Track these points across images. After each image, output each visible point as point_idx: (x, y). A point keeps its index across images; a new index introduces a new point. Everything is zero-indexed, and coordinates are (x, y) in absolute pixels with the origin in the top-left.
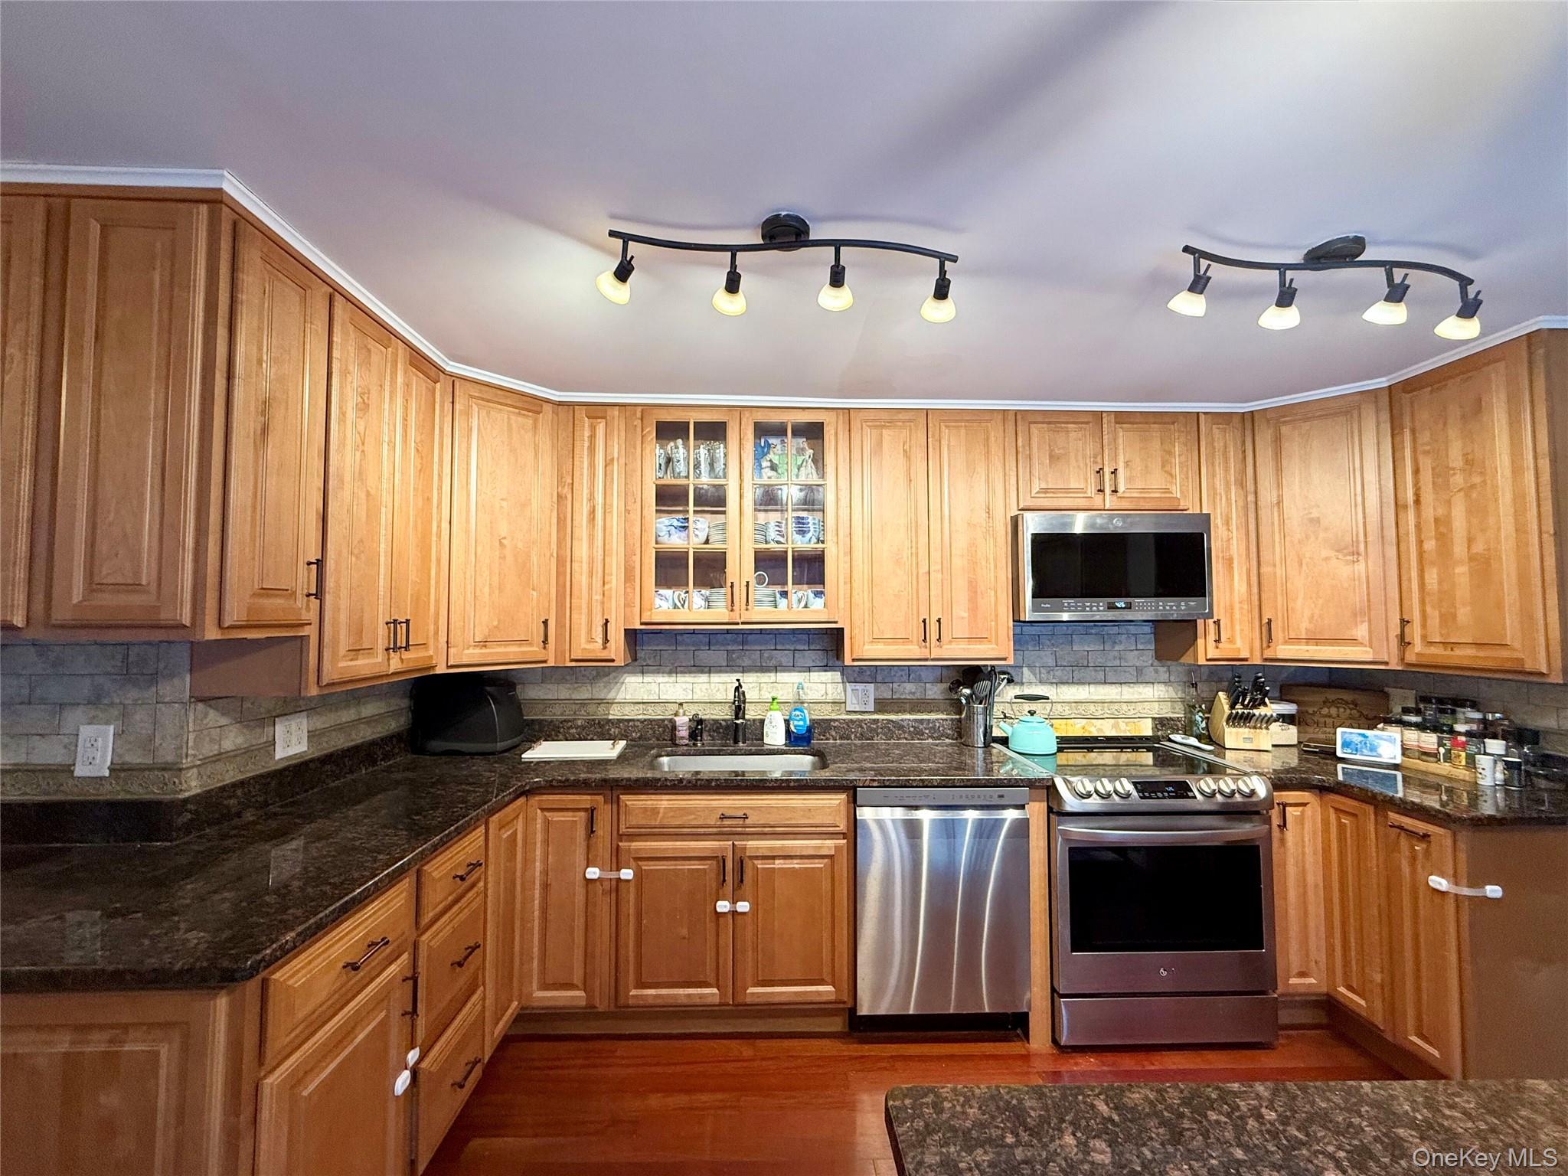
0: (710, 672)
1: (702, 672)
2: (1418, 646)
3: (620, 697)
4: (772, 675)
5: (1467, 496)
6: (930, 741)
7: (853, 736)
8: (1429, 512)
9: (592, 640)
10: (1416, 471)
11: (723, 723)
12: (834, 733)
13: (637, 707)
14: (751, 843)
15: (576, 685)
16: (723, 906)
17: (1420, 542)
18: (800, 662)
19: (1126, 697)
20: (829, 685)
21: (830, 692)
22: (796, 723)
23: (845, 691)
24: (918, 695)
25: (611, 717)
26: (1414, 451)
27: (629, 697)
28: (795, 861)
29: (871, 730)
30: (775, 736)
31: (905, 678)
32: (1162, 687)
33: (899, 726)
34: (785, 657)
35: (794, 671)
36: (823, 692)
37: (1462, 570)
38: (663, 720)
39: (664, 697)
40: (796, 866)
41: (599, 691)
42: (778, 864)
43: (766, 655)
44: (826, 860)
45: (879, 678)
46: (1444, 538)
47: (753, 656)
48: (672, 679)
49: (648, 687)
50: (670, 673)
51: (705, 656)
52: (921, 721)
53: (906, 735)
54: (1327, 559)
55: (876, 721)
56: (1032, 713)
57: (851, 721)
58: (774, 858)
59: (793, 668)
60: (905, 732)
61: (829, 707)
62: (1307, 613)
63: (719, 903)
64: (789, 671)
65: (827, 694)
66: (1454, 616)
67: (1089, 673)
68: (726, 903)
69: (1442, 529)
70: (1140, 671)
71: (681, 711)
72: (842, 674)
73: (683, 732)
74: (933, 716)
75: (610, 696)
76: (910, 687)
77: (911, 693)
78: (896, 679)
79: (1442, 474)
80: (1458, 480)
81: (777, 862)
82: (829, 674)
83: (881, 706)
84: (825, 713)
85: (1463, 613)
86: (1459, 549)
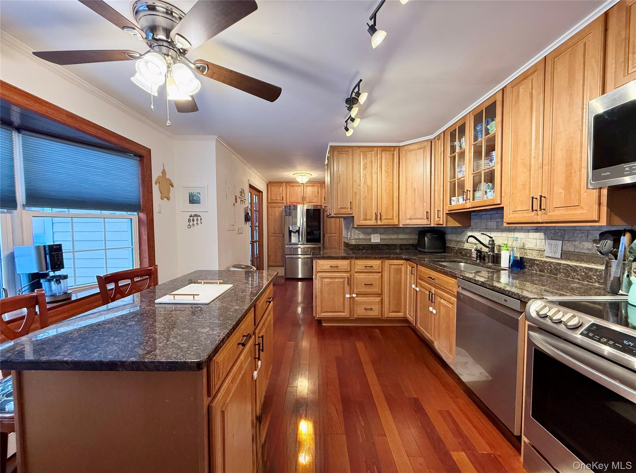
4: (512, 233)
7: (546, 271)
12: (536, 268)
20: (538, 240)
21: (538, 244)
23: (545, 244)
28: (446, 302)
29: (557, 269)
31: (585, 238)
33: (575, 270)
36: (534, 244)
42: (442, 301)
44: (452, 305)
45: (566, 237)
52: (590, 269)
53: (579, 277)
55: (559, 264)
58: (441, 298)
60: (578, 275)
61: (536, 253)
63: (430, 307)
72: (545, 234)
73: (474, 255)
76: (588, 245)
77: (588, 249)
78: (578, 239)
82: (538, 234)
83: (565, 255)
84: (535, 256)
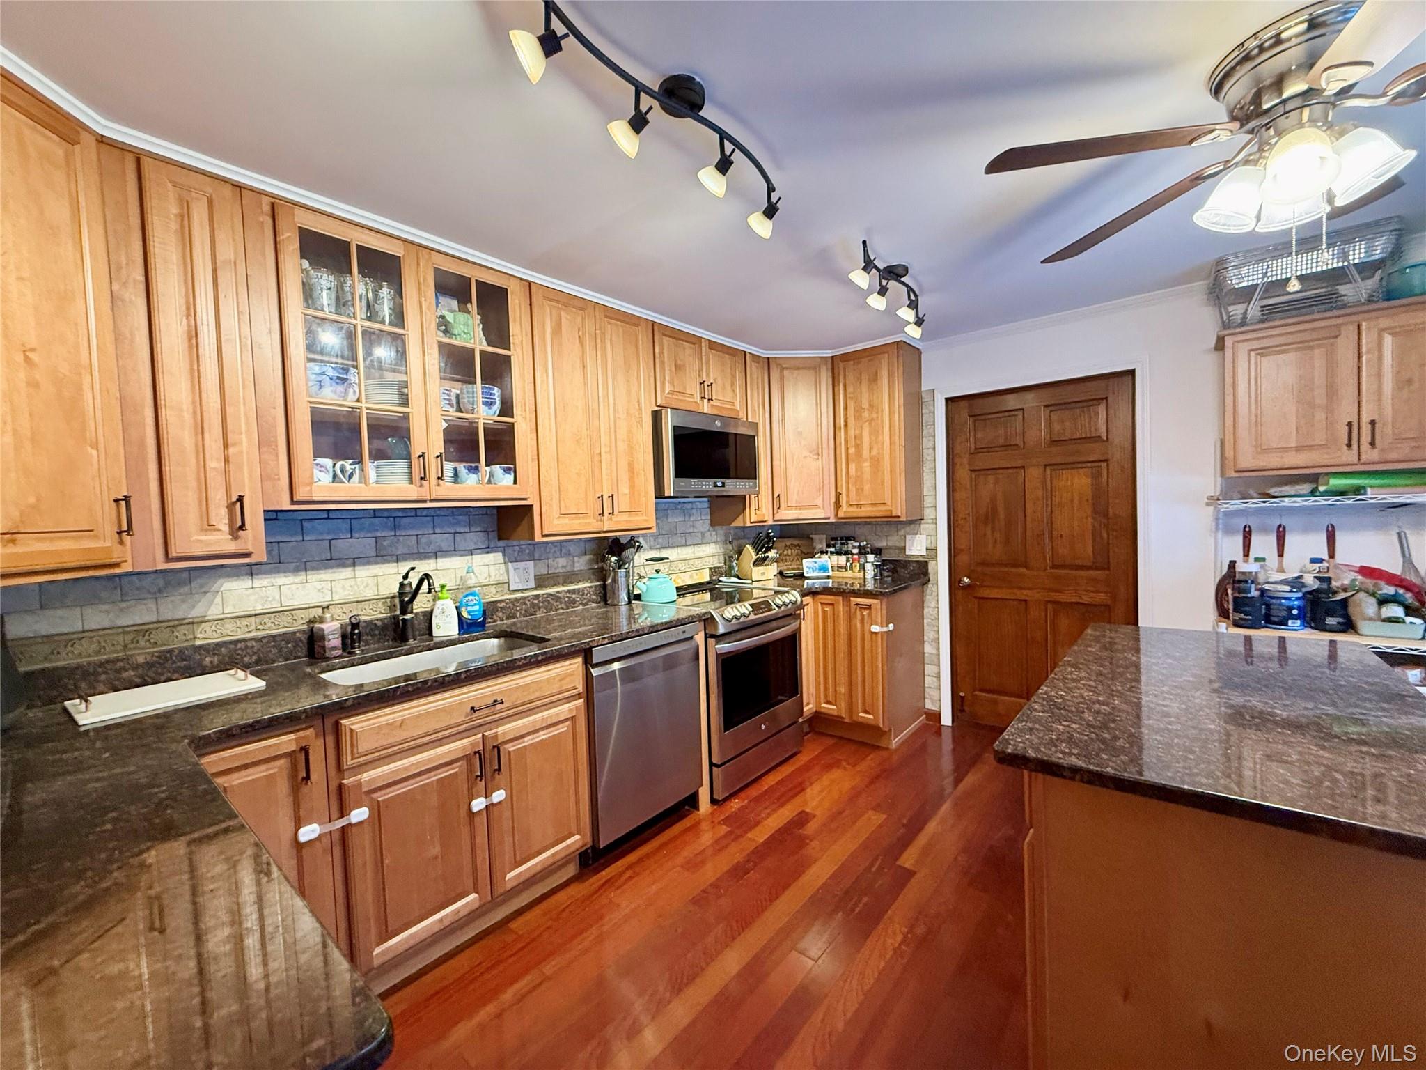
0: (354, 565)
1: (344, 566)
2: (845, 507)
3: (214, 612)
4: (432, 561)
5: (870, 424)
6: (581, 607)
7: (518, 614)
8: (851, 432)
9: (209, 527)
10: (846, 408)
11: (379, 623)
12: (500, 614)
13: (245, 622)
14: (501, 729)
15: (124, 605)
16: (478, 804)
17: (847, 449)
18: (462, 545)
19: (697, 555)
20: (492, 567)
21: (493, 574)
22: (470, 608)
23: (507, 571)
24: (568, 569)
25: (198, 643)
26: (845, 396)
27: (230, 610)
28: (542, 733)
29: (533, 605)
30: (446, 626)
31: (558, 553)
32: (713, 545)
33: (555, 597)
34: (442, 540)
35: (456, 555)
36: (486, 575)
37: (867, 464)
38: (294, 633)
39: (288, 604)
40: (544, 737)
41: (173, 607)
42: (528, 740)
43: (424, 540)
44: (568, 723)
45: (537, 555)
46: (858, 447)
47: (408, 540)
48: (301, 577)
49: (263, 593)
50: (296, 570)
51: (344, 545)
52: (574, 591)
53: (563, 606)
54: (805, 457)
55: (537, 597)
56: (657, 571)
57: (516, 600)
58: (522, 737)
59: (454, 551)
60: (561, 603)
61: (493, 589)
62: (796, 491)
63: (474, 803)
64: (452, 556)
65: (490, 576)
66: (862, 489)
67: (678, 539)
68: (482, 799)
69: (858, 442)
70: (703, 534)
71: (328, 615)
72: (504, 555)
73: (334, 641)
74: (581, 586)
75: (195, 613)
76: (562, 561)
77: (563, 567)
78: (551, 555)
79: (858, 411)
80: (866, 414)
81: (526, 739)
82: (491, 555)
83: (541, 582)
84: (492, 595)
85: (867, 487)
86: (866, 453)
